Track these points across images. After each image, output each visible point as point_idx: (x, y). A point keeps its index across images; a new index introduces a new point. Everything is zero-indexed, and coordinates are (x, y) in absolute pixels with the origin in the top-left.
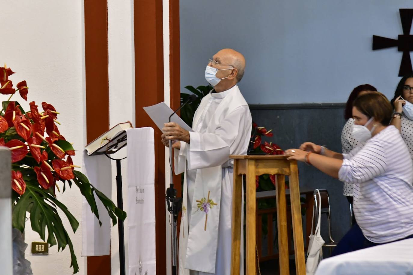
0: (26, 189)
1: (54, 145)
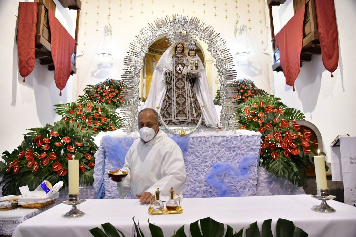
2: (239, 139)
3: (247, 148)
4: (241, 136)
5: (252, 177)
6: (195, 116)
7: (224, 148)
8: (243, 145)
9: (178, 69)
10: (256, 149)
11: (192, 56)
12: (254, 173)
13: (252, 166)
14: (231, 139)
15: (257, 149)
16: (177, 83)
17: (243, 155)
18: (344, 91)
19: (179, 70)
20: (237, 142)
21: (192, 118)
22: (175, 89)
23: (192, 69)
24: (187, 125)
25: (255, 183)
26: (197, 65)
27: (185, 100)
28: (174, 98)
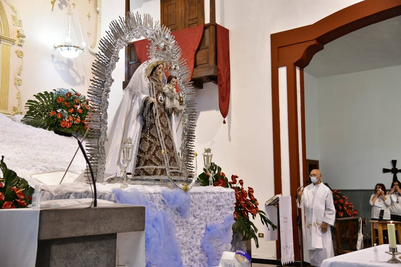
0: (239, 217)
1: (250, 202)
2: (223, 196)
11: (174, 85)
14: (219, 196)
16: (161, 118)
18: (230, 140)
19: (160, 100)
20: (222, 200)
22: (160, 127)
26: (182, 100)
27: (173, 144)
28: (161, 138)
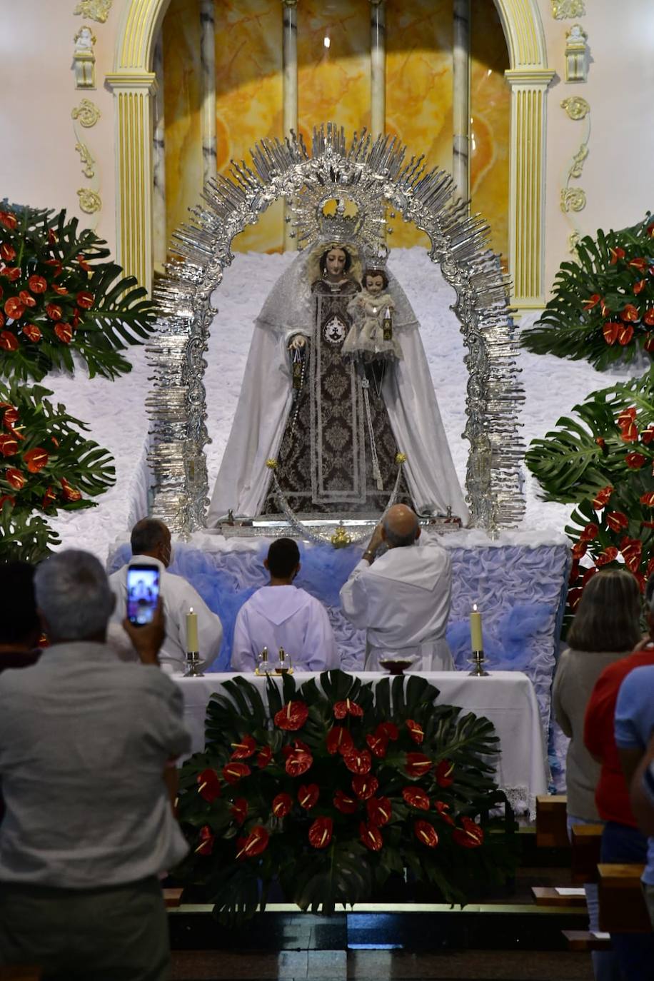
2: (502, 556)
3: (524, 581)
4: (507, 548)
5: (539, 666)
6: (380, 485)
7: (457, 580)
8: (512, 574)
9: (330, 331)
10: (552, 584)
11: (375, 291)
12: (542, 653)
13: (539, 633)
14: (477, 557)
15: (554, 586)
16: (328, 379)
17: (511, 601)
19: (332, 336)
20: (496, 566)
21: (371, 493)
22: (319, 402)
23: (372, 338)
24: (354, 514)
25: (546, 682)
26: (387, 325)
27: (351, 437)
28: (316, 427)
